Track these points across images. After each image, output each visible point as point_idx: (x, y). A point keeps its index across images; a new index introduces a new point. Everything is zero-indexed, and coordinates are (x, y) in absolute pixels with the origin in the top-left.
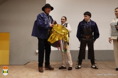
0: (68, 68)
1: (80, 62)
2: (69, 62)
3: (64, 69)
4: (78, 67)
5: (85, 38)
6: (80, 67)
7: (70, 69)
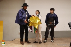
3: (36, 43)
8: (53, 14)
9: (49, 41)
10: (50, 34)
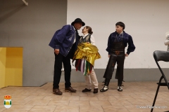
4: (103, 89)
5: (114, 53)
9: (113, 89)
10: (115, 74)
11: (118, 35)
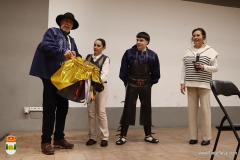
0: (99, 142)
1: (123, 132)
2: (103, 131)
4: (121, 140)
5: (135, 83)
6: (123, 140)
7: (104, 144)
8: (145, 53)
11: (140, 52)
